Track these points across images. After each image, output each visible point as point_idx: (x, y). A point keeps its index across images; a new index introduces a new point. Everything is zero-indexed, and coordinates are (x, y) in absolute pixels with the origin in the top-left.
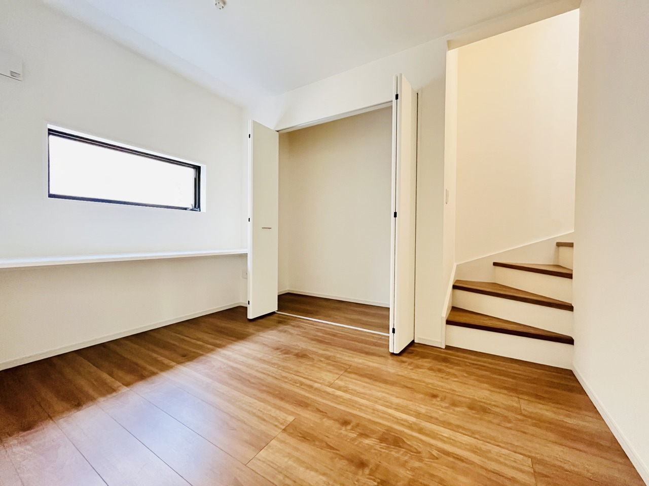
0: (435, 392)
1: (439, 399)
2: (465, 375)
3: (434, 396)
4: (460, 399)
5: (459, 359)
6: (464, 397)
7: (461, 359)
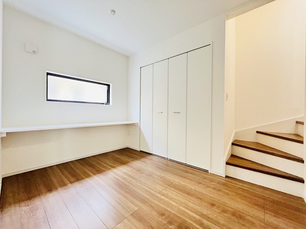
0: (214, 203)
1: (215, 207)
2: (234, 194)
3: (213, 205)
4: (228, 208)
5: (232, 184)
6: (231, 208)
7: (234, 185)
